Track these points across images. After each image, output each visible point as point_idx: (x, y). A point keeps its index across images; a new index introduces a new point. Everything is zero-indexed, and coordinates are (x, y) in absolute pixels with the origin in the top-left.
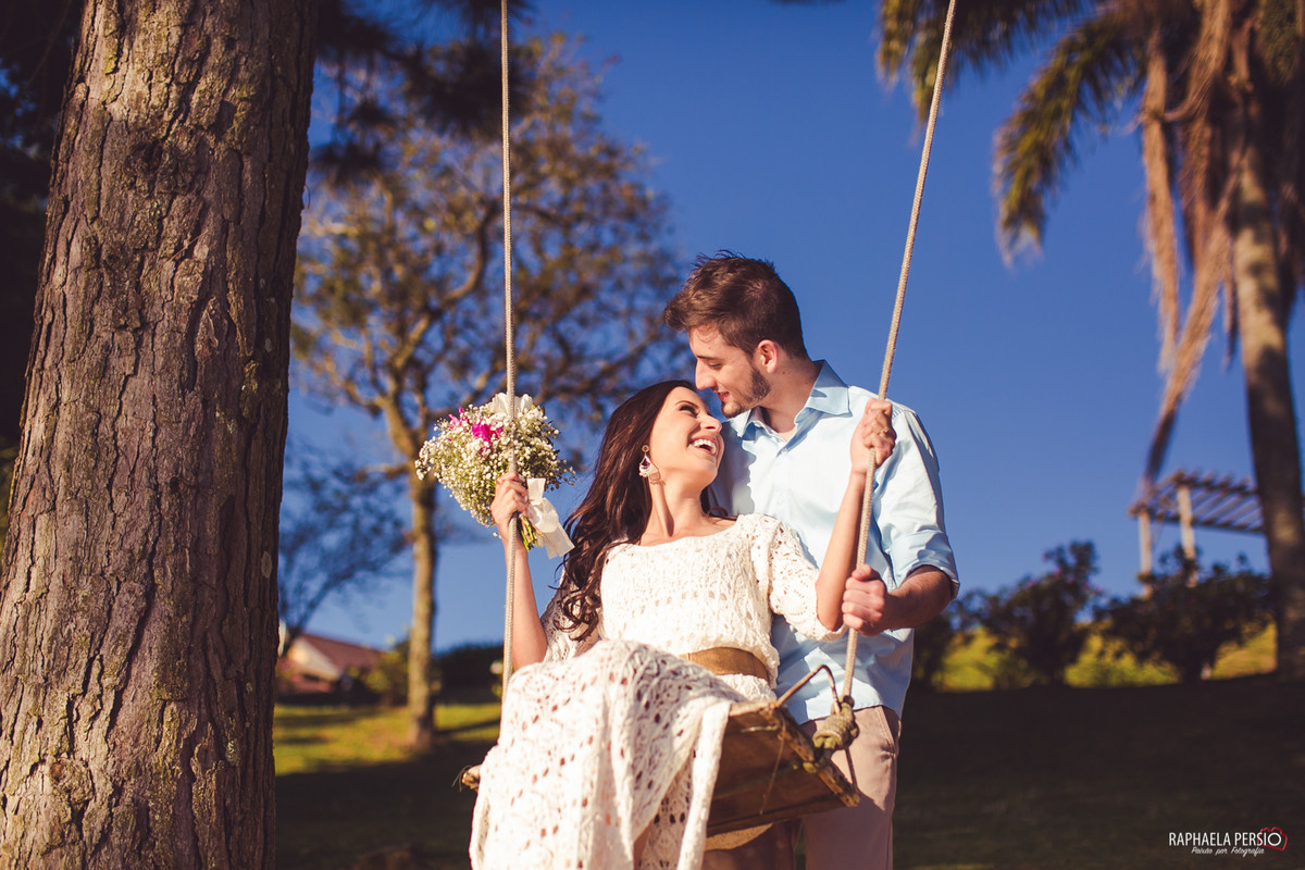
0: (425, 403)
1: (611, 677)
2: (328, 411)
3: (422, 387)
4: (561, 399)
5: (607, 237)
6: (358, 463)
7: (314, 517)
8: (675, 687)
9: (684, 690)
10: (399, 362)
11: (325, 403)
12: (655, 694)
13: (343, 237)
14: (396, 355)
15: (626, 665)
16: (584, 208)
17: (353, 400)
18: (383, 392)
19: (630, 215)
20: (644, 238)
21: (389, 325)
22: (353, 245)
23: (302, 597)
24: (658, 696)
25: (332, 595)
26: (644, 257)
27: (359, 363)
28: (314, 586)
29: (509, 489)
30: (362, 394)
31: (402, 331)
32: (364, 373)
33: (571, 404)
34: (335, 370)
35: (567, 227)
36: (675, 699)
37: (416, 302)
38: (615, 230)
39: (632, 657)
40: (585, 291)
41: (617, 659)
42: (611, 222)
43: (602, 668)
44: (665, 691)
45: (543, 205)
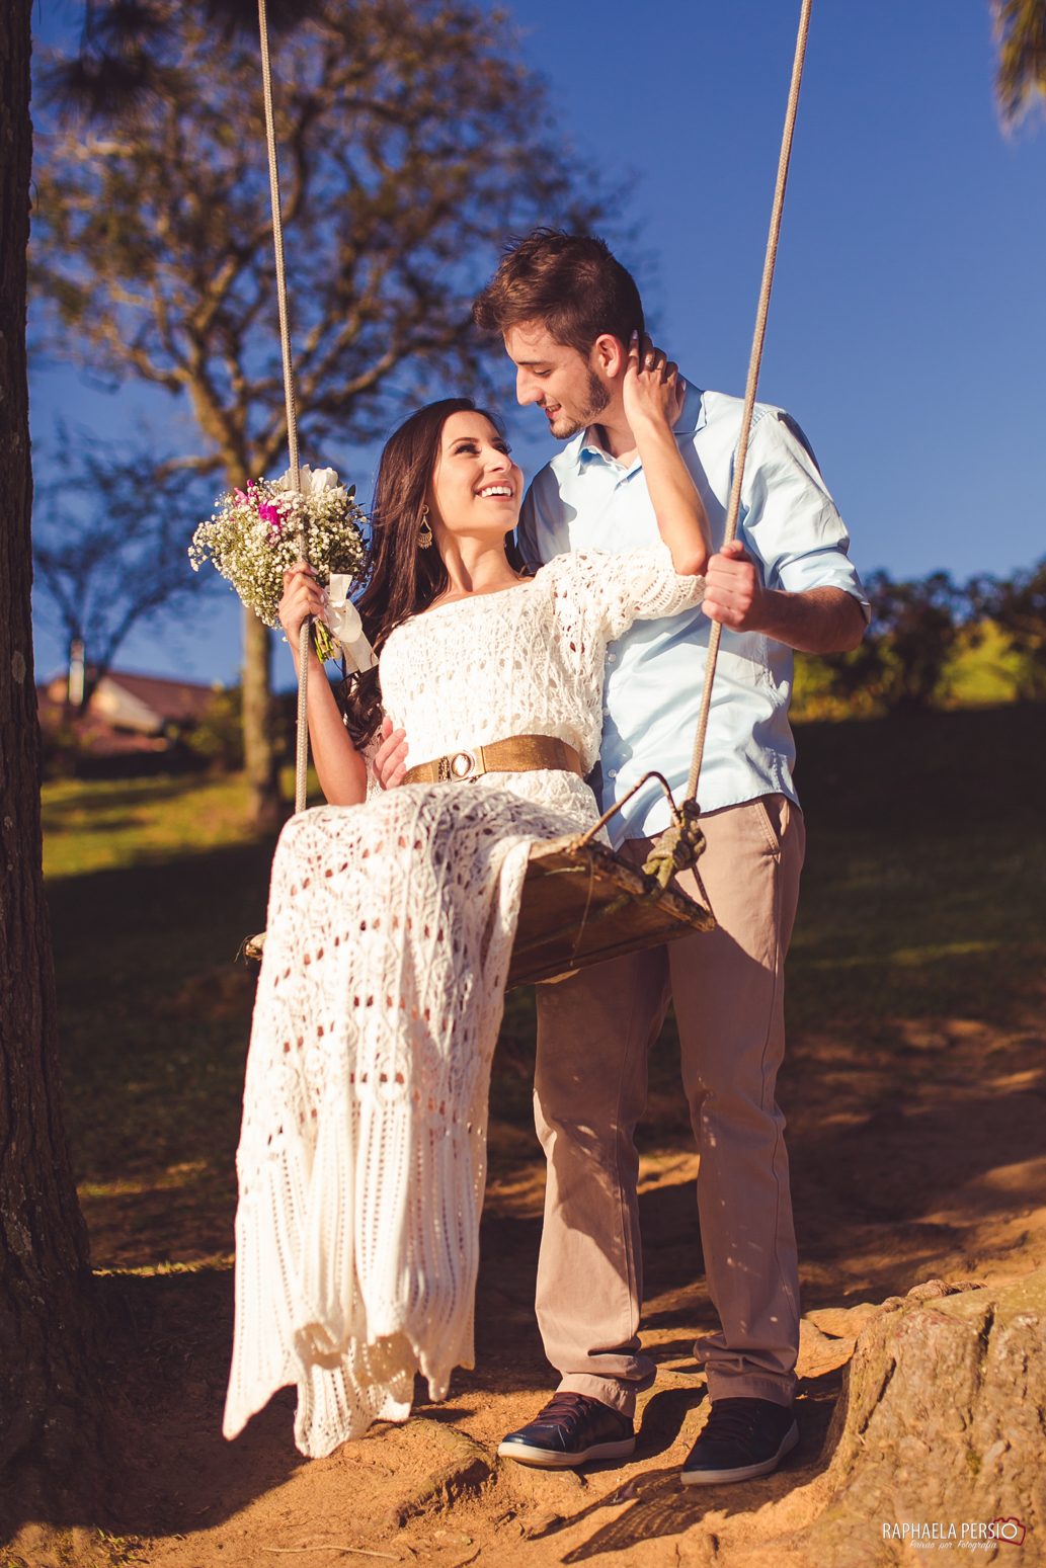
0: (239, 373)
1: (401, 841)
2: (113, 388)
3: (235, 351)
4: (419, 356)
5: (468, 135)
6: (158, 456)
7: (108, 524)
8: (473, 836)
9: (482, 837)
10: (201, 322)
11: (107, 379)
12: (453, 851)
13: (113, 158)
14: (196, 314)
15: (417, 825)
16: (433, 98)
17: (144, 374)
18: (182, 362)
19: (494, 104)
20: (517, 131)
21: (183, 274)
22: (127, 168)
23: (101, 631)
24: (456, 853)
25: (140, 626)
26: (521, 159)
27: (149, 324)
28: (115, 616)
29: (301, 585)
30: (156, 363)
31: (200, 282)
32: (155, 337)
33: (433, 361)
34: (119, 336)
35: (412, 127)
36: (472, 850)
37: (217, 243)
38: (477, 125)
39: (421, 815)
40: (443, 210)
41: (405, 819)
42: (472, 113)
43: (387, 831)
44: (462, 844)
45: (378, 99)
